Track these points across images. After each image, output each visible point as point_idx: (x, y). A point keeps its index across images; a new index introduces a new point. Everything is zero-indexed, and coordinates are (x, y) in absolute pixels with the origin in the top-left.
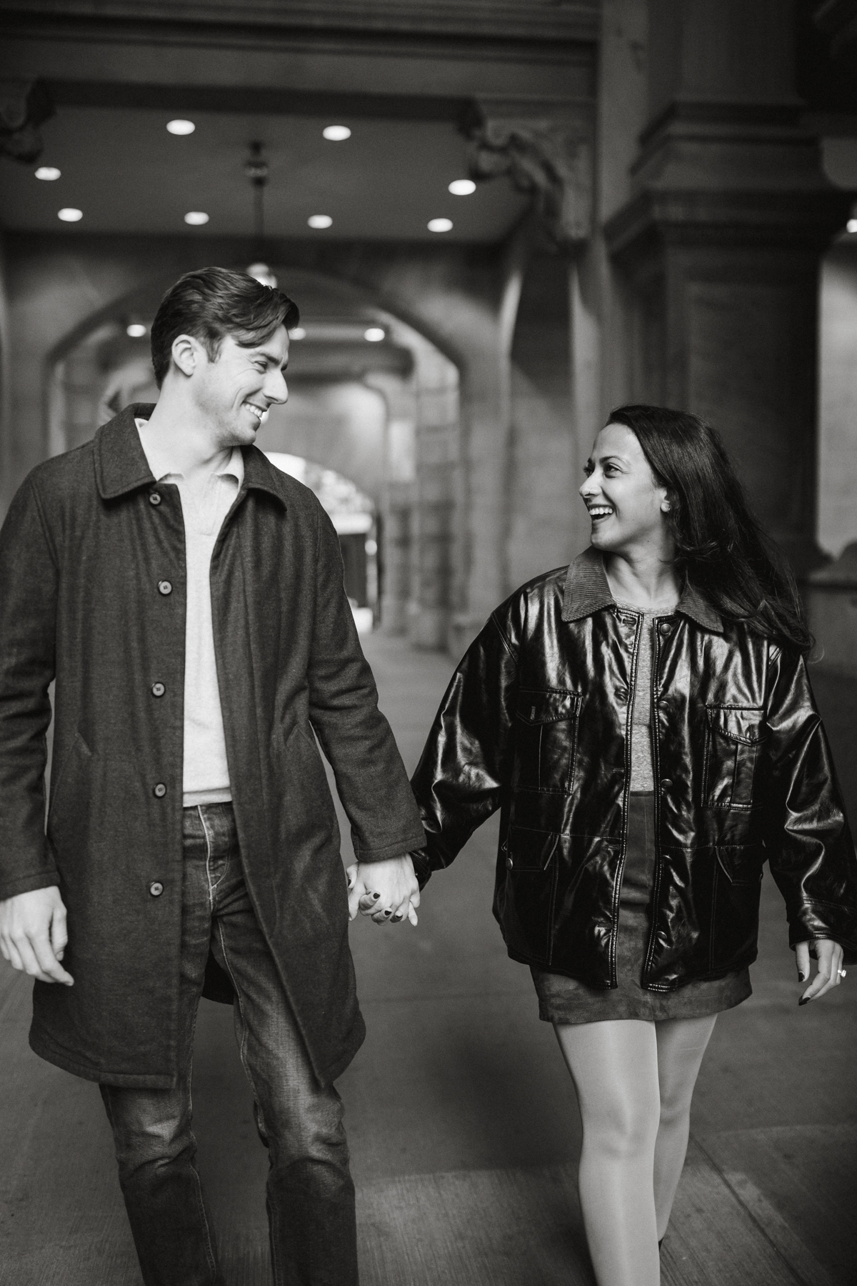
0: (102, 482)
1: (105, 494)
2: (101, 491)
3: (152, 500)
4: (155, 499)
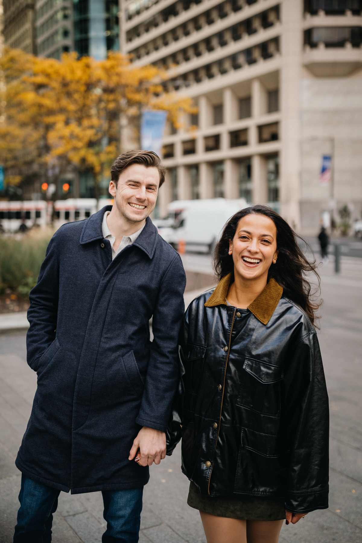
1: (82, 242)
3: (101, 246)
4: (103, 245)
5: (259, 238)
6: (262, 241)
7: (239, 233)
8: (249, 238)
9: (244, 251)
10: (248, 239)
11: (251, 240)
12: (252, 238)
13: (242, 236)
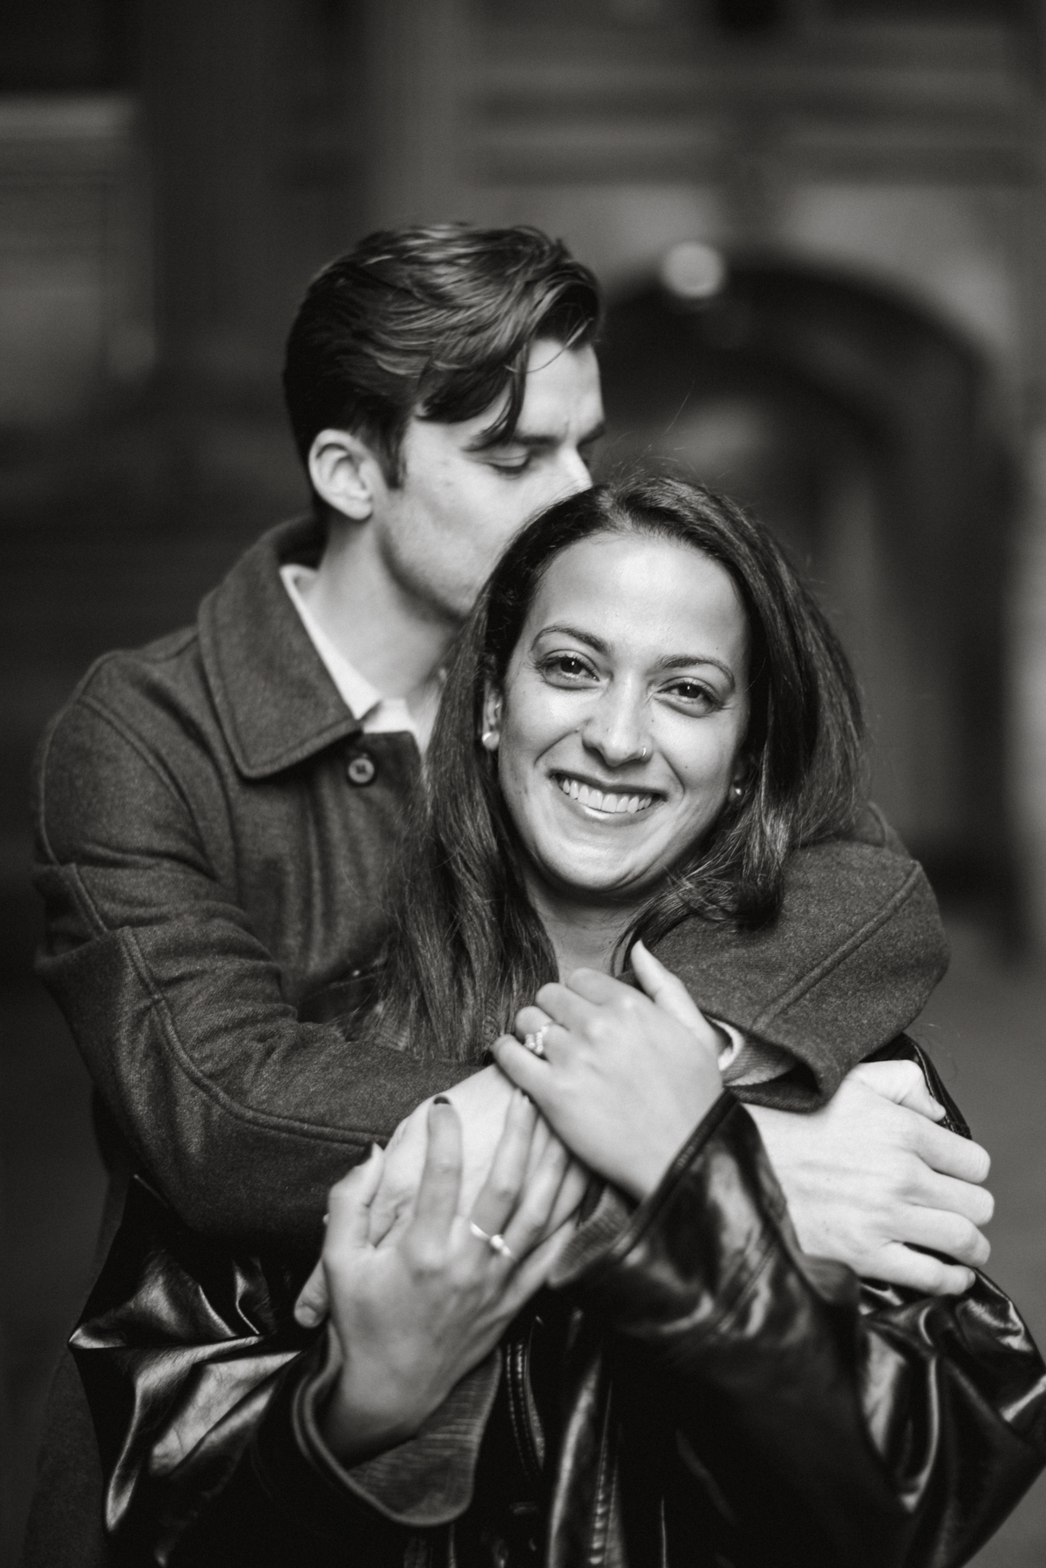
0: (237, 736)
1: (251, 767)
2: (239, 760)
3: (353, 773)
4: (361, 770)
5: (648, 673)
6: (668, 690)
7: (542, 640)
8: (595, 671)
9: (565, 742)
10: (591, 674)
11: (604, 682)
12: (611, 675)
13: (554, 654)
